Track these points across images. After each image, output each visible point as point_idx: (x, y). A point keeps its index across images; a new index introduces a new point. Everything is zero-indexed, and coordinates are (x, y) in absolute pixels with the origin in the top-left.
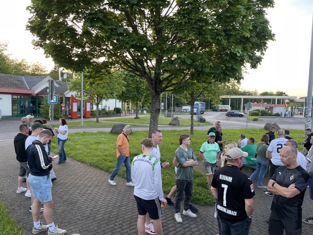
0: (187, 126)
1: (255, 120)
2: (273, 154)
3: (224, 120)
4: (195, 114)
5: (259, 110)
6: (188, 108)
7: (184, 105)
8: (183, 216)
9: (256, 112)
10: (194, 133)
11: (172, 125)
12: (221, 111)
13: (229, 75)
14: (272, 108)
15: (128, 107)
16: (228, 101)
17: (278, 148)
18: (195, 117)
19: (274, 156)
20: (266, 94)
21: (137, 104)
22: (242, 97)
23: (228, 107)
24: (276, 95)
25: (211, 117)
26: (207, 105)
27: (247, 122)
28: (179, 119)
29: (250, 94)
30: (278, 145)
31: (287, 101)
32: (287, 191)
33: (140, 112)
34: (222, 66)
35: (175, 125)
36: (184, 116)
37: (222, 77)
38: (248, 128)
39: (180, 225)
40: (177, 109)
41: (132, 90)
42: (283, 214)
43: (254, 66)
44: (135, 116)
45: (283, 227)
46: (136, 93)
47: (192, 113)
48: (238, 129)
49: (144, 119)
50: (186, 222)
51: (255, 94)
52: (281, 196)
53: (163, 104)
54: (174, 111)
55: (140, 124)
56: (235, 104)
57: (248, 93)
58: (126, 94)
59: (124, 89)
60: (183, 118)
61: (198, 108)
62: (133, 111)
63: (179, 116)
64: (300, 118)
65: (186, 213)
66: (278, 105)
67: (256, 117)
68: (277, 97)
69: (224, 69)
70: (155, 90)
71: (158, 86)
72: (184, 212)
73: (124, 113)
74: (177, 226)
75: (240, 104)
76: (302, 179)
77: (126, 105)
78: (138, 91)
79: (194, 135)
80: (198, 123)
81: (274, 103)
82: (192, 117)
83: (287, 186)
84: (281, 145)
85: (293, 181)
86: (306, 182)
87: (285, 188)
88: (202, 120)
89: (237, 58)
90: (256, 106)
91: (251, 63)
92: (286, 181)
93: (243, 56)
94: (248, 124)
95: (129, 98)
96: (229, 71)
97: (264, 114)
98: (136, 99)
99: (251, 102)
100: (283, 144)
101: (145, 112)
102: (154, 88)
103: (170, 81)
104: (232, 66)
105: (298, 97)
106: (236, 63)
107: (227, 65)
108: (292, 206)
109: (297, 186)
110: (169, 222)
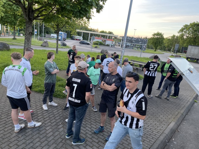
0: (54, 48)
1: (96, 47)
2: (104, 67)
3: (78, 46)
4: (59, 40)
5: (98, 42)
6: (55, 35)
7: (52, 33)
8: (48, 106)
9: (97, 42)
10: (58, 52)
11: (43, 46)
12: (77, 40)
13: (83, 14)
14: (105, 41)
15: (7, 30)
16: (81, 34)
17: (107, 64)
18: (59, 42)
19: (105, 68)
20: (103, 32)
21: (14, 28)
22: (90, 32)
23: (81, 38)
24: (108, 34)
25: (70, 43)
26: (68, 35)
27: (92, 48)
28: (48, 43)
29: (94, 31)
30: (107, 62)
31: (113, 38)
32: (110, 88)
33: (17, 34)
34: (79, 7)
35: (45, 46)
36: (52, 40)
37: (78, 15)
38: (92, 52)
39: (46, 111)
40: (47, 35)
41: (10, 16)
42: (108, 100)
43: (98, 11)
44: (13, 38)
45: (107, 107)
46: (13, 19)
47: (58, 40)
48: (86, 52)
49: (20, 40)
50: (51, 109)
51: (97, 31)
52: (107, 90)
53: (36, 30)
54: (45, 36)
55: (17, 44)
56: (85, 36)
57: (93, 30)
58: (5, 19)
59: (3, 15)
60: (51, 42)
61: (61, 36)
62: (11, 33)
63: (48, 41)
64: (119, 48)
65: (51, 104)
66: (109, 39)
67: (97, 46)
68: (108, 35)
69: (80, 9)
70: (29, 17)
71: (31, 14)
72: (49, 103)
73: (3, 33)
74: (44, 112)
75: (88, 36)
76: (119, 81)
77: (5, 28)
78: (15, 18)
79: (58, 54)
80: (61, 46)
81: (107, 38)
82: (57, 42)
83: (111, 85)
84: (109, 62)
85: (114, 82)
86: (120, 82)
87: (109, 86)
88: (64, 45)
89: (88, 3)
90: (97, 39)
91: (97, 9)
92: (111, 82)
93: (92, 2)
94: (92, 49)
95: (7, 22)
96: (83, 11)
97: (101, 44)
98: (13, 23)
99: (95, 36)
100: (110, 61)
101: (22, 35)
102: (27, 16)
103: (41, 12)
104: (85, 8)
105: (119, 36)
106: (88, 6)
107: (82, 7)
108: (112, 96)
109: (116, 85)
110: (38, 111)
